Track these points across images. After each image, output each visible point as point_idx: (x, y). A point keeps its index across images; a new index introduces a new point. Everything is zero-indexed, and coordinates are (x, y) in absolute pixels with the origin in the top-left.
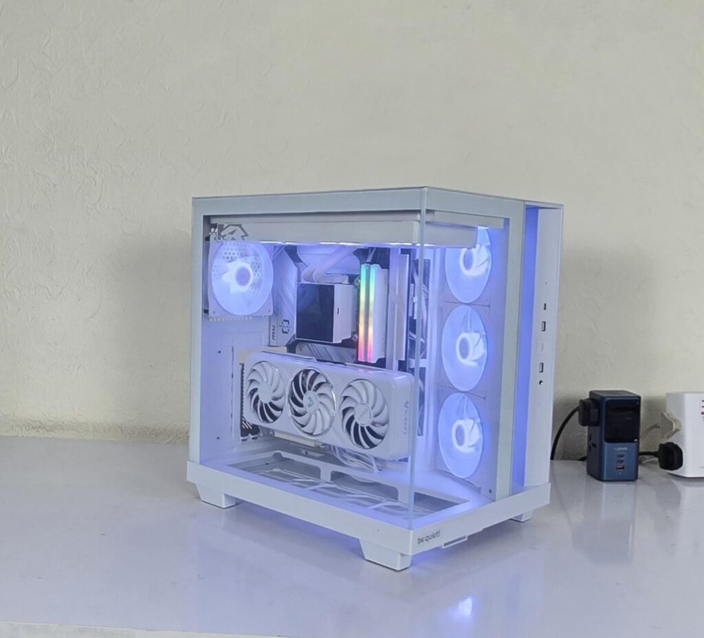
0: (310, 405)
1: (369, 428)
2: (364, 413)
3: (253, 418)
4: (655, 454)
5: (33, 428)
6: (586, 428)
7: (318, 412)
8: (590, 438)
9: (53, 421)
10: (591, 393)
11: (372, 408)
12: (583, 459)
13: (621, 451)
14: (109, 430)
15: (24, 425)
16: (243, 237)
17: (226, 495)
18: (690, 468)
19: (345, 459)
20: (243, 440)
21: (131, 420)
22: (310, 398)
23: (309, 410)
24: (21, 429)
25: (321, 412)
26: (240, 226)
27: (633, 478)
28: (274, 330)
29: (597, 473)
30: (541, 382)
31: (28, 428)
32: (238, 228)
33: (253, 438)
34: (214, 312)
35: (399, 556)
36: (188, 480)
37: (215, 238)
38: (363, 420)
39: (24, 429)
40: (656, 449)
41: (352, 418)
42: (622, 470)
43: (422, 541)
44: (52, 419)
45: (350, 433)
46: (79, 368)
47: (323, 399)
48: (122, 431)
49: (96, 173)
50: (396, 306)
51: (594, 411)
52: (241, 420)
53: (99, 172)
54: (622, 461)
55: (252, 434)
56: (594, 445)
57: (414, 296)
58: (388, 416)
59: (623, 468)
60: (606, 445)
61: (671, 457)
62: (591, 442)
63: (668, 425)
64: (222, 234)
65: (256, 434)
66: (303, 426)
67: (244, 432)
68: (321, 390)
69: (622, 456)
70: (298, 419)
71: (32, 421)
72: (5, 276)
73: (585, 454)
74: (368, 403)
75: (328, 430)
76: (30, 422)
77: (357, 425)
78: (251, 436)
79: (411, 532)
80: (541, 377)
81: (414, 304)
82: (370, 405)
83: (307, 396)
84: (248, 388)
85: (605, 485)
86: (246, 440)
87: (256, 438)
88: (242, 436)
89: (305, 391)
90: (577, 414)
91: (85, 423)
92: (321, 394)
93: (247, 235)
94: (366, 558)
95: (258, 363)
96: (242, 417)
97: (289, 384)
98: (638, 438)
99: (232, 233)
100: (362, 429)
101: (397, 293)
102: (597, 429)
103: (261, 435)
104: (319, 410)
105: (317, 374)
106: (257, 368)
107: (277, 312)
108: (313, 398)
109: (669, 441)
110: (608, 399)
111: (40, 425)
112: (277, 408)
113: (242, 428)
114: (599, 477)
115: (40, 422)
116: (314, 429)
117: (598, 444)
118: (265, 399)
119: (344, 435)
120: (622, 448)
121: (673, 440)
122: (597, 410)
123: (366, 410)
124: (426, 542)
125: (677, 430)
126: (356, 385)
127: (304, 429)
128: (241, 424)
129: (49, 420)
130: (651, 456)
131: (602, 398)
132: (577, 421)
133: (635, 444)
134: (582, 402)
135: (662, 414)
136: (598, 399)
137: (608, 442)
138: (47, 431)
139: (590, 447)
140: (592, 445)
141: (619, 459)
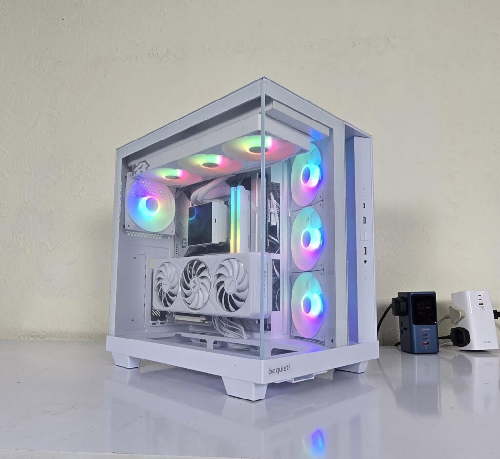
0: (194, 287)
1: (234, 295)
2: (231, 284)
3: (159, 306)
4: (448, 337)
5: (32, 337)
6: (398, 317)
7: (200, 292)
8: (401, 325)
9: (45, 332)
10: (399, 293)
11: (236, 279)
12: (397, 345)
14: (81, 336)
15: (26, 335)
16: (147, 168)
17: (130, 357)
18: (476, 343)
19: (225, 332)
20: (153, 324)
21: (95, 329)
22: (194, 282)
23: (194, 290)
24: (24, 337)
25: (202, 291)
26: (145, 162)
27: (435, 352)
28: (177, 247)
29: (408, 347)
30: (365, 262)
31: (29, 337)
32: (144, 163)
33: (161, 324)
34: (129, 226)
35: (254, 386)
36: (107, 350)
37: (131, 175)
38: (230, 290)
39: (26, 338)
40: (449, 333)
41: (223, 290)
42: (428, 345)
43: (273, 372)
44: (45, 330)
45: (222, 303)
46: (64, 295)
47: (203, 281)
48: (89, 337)
49: (81, 174)
50: (257, 214)
51: (403, 304)
52: (152, 309)
53: (82, 174)
54: (427, 339)
55: (160, 320)
56: (405, 329)
57: (271, 208)
58: (248, 282)
59: (428, 344)
60: (414, 326)
61: (461, 337)
63: (456, 314)
64: (135, 170)
65: (164, 320)
66: (190, 304)
67: (154, 318)
68: (202, 274)
69: (427, 335)
70: (186, 299)
71: (32, 332)
72: (22, 240)
73: (400, 341)
74: (233, 275)
75: (206, 302)
76: (31, 333)
77: (226, 294)
78: (160, 322)
79: (263, 361)
80: (366, 258)
81: (271, 213)
82: (235, 277)
83: (192, 281)
84: (156, 284)
85: (416, 356)
86: (155, 324)
87: (163, 323)
88: (152, 321)
89: (191, 277)
90: (391, 310)
91: (66, 332)
92: (203, 277)
93: (149, 166)
94: (228, 394)
95: (162, 265)
96: (152, 307)
97: (181, 274)
98: (436, 321)
99: (140, 168)
100: (230, 296)
101: (257, 206)
102: (406, 317)
103: (167, 321)
104: (201, 289)
105: (199, 263)
106: (162, 269)
107: (178, 234)
108: (197, 282)
109: (457, 326)
110: (412, 293)
111: (36, 334)
112: (173, 295)
113: (152, 315)
114: (411, 351)
115: (37, 333)
116: (197, 305)
117: (407, 327)
118: (166, 289)
119: (218, 304)
120: (426, 329)
121: (460, 325)
122: (405, 303)
123: (232, 281)
124: (276, 373)
125: (463, 317)
126: (226, 263)
127: (190, 306)
128: (152, 312)
129: (42, 331)
130: (446, 339)
131: (408, 293)
132: (392, 314)
133: (435, 326)
134: (394, 299)
135: (451, 307)
136: (406, 296)
137: (415, 325)
138: (41, 338)
139: (402, 332)
140: (403, 329)
141: (424, 337)
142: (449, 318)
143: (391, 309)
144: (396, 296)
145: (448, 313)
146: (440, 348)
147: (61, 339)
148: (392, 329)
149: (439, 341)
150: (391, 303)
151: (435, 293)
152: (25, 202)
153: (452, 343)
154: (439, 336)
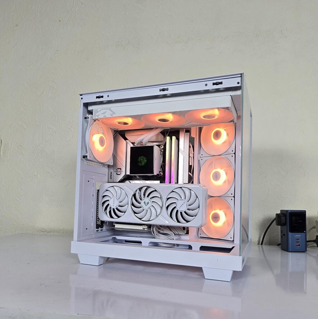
4: (314, 241)
5: (42, 232)
6: (280, 227)
8: (282, 232)
9: (50, 229)
10: (281, 211)
12: (279, 245)
13: (298, 237)
15: (38, 230)
24: (37, 232)
27: (304, 251)
28: (111, 174)
29: (285, 247)
31: (40, 232)
39: (38, 232)
40: (314, 238)
42: (299, 246)
44: (50, 228)
49: (72, 127)
54: (298, 242)
56: (284, 235)
59: (299, 245)
62: (282, 233)
69: (298, 239)
71: (42, 229)
72: (35, 169)
73: (280, 243)
74: (185, 199)
76: (41, 229)
78: (100, 229)
85: (290, 254)
86: (98, 231)
87: (102, 230)
91: (63, 229)
95: (110, 187)
98: (305, 230)
102: (285, 227)
106: (110, 189)
110: (290, 211)
111: (45, 230)
114: (287, 250)
120: (298, 235)
122: (284, 218)
129: (48, 228)
130: (313, 242)
131: (287, 211)
132: (275, 224)
133: (305, 233)
134: (277, 215)
135: (316, 221)
136: (285, 213)
137: (291, 232)
138: (48, 233)
139: (282, 236)
140: (283, 235)
141: (297, 241)
142: (315, 228)
143: (275, 221)
144: (279, 212)
145: (315, 224)
146: (307, 248)
147: (60, 233)
148: (276, 234)
149: (307, 243)
150: (275, 217)
151: (305, 211)
152: (37, 145)
153: (316, 245)
154: (307, 240)
